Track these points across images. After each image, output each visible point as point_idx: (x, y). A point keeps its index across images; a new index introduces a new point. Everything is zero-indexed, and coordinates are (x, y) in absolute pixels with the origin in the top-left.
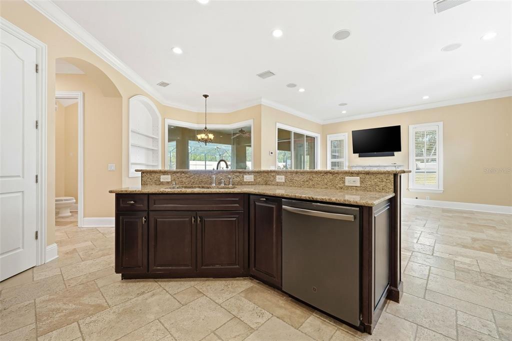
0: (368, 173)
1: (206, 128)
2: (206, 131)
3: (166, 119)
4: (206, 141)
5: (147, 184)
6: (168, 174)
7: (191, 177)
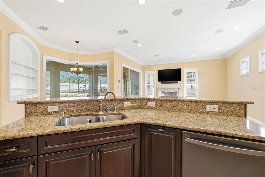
0: (225, 103)
1: (77, 64)
2: (77, 66)
3: (44, 55)
4: (77, 73)
5: (32, 116)
6: (55, 105)
7: (79, 106)
